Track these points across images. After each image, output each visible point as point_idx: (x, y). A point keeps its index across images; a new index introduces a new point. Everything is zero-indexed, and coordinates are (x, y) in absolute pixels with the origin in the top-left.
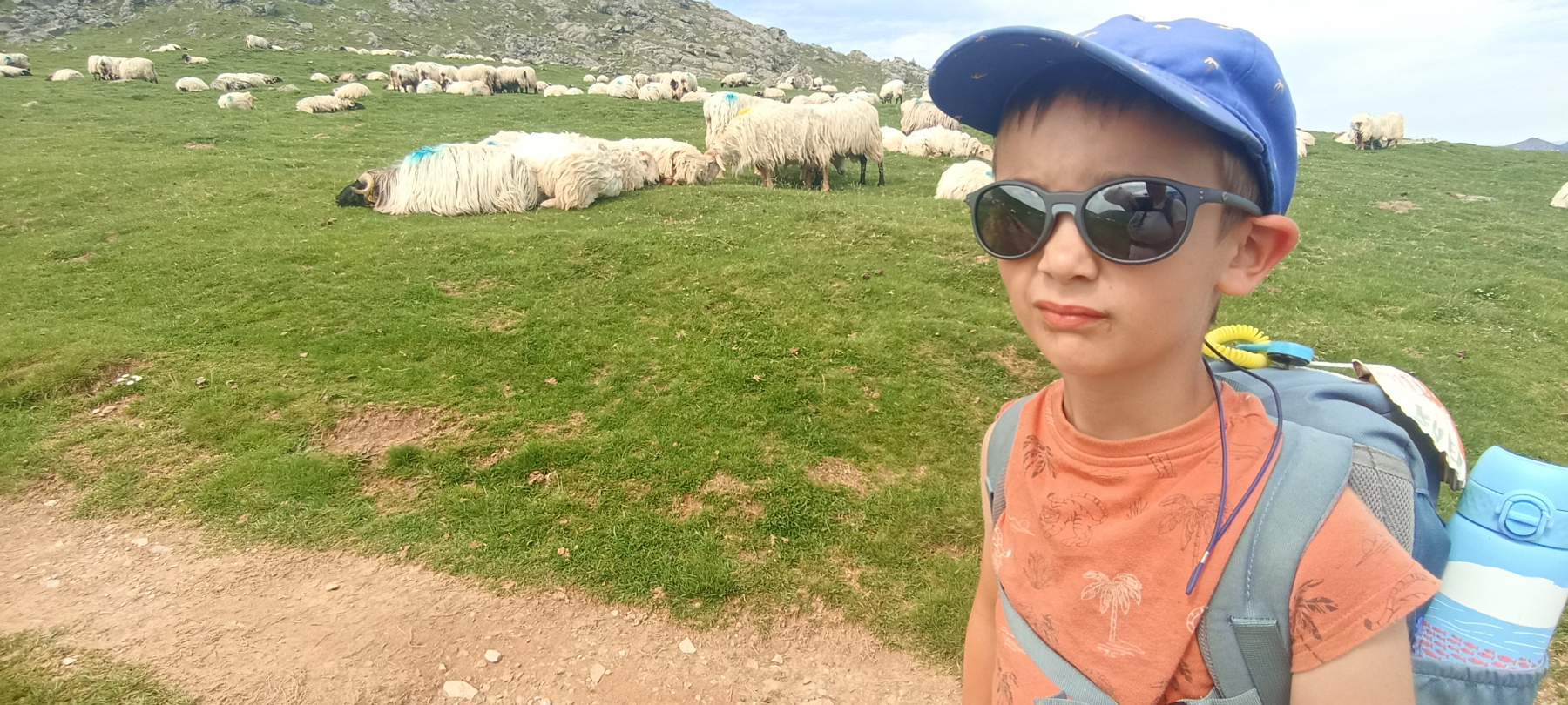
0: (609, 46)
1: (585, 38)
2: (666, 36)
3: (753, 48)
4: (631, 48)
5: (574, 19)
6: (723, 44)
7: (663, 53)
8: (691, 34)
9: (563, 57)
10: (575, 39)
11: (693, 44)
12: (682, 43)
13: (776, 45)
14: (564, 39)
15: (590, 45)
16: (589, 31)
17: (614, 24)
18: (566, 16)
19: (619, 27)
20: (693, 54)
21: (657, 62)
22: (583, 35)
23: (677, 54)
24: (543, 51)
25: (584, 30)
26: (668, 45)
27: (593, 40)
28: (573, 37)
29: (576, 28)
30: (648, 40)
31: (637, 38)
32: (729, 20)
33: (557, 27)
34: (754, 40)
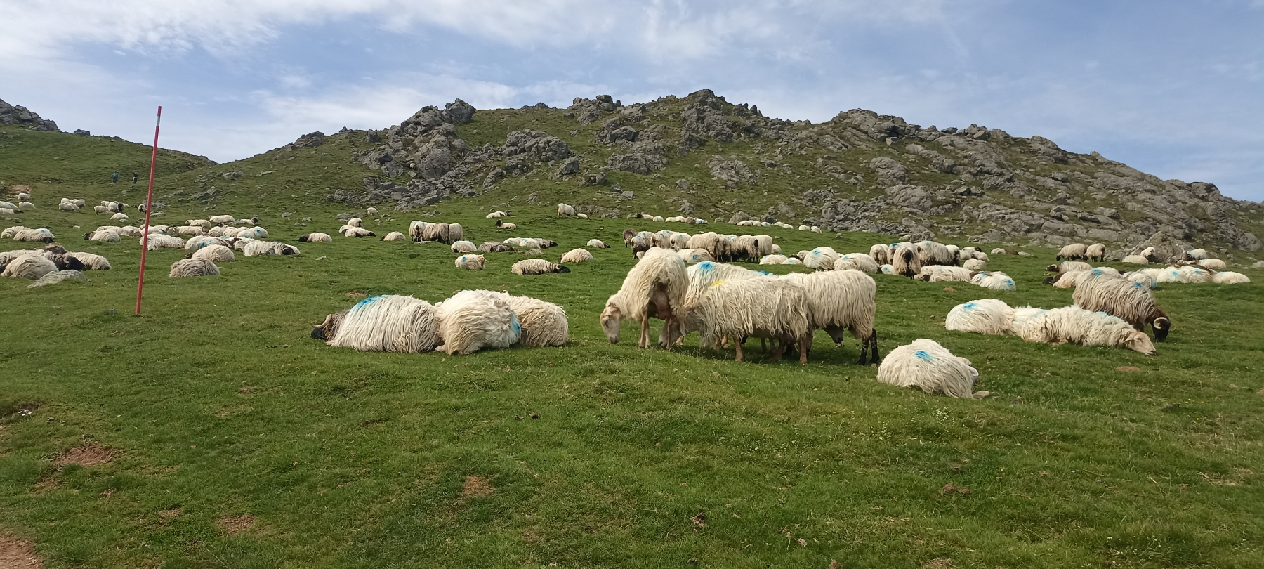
0: (948, 211)
1: (918, 202)
2: (1027, 198)
3: (1156, 209)
4: (975, 213)
5: (910, 181)
6: (1110, 206)
7: (1019, 218)
8: (1061, 195)
9: (887, 224)
10: (906, 204)
11: (1063, 207)
12: (1046, 206)
13: (1196, 206)
14: (893, 204)
15: (924, 210)
16: (924, 194)
17: (960, 185)
18: (901, 179)
19: (963, 189)
20: (1061, 219)
21: (1007, 229)
22: (916, 199)
23: (1037, 219)
24: (865, 217)
25: (918, 192)
26: (1026, 209)
27: (929, 203)
28: (904, 201)
29: (909, 191)
30: (999, 204)
31: (986, 201)
32: (1123, 176)
33: (888, 191)
34: (1159, 201)
